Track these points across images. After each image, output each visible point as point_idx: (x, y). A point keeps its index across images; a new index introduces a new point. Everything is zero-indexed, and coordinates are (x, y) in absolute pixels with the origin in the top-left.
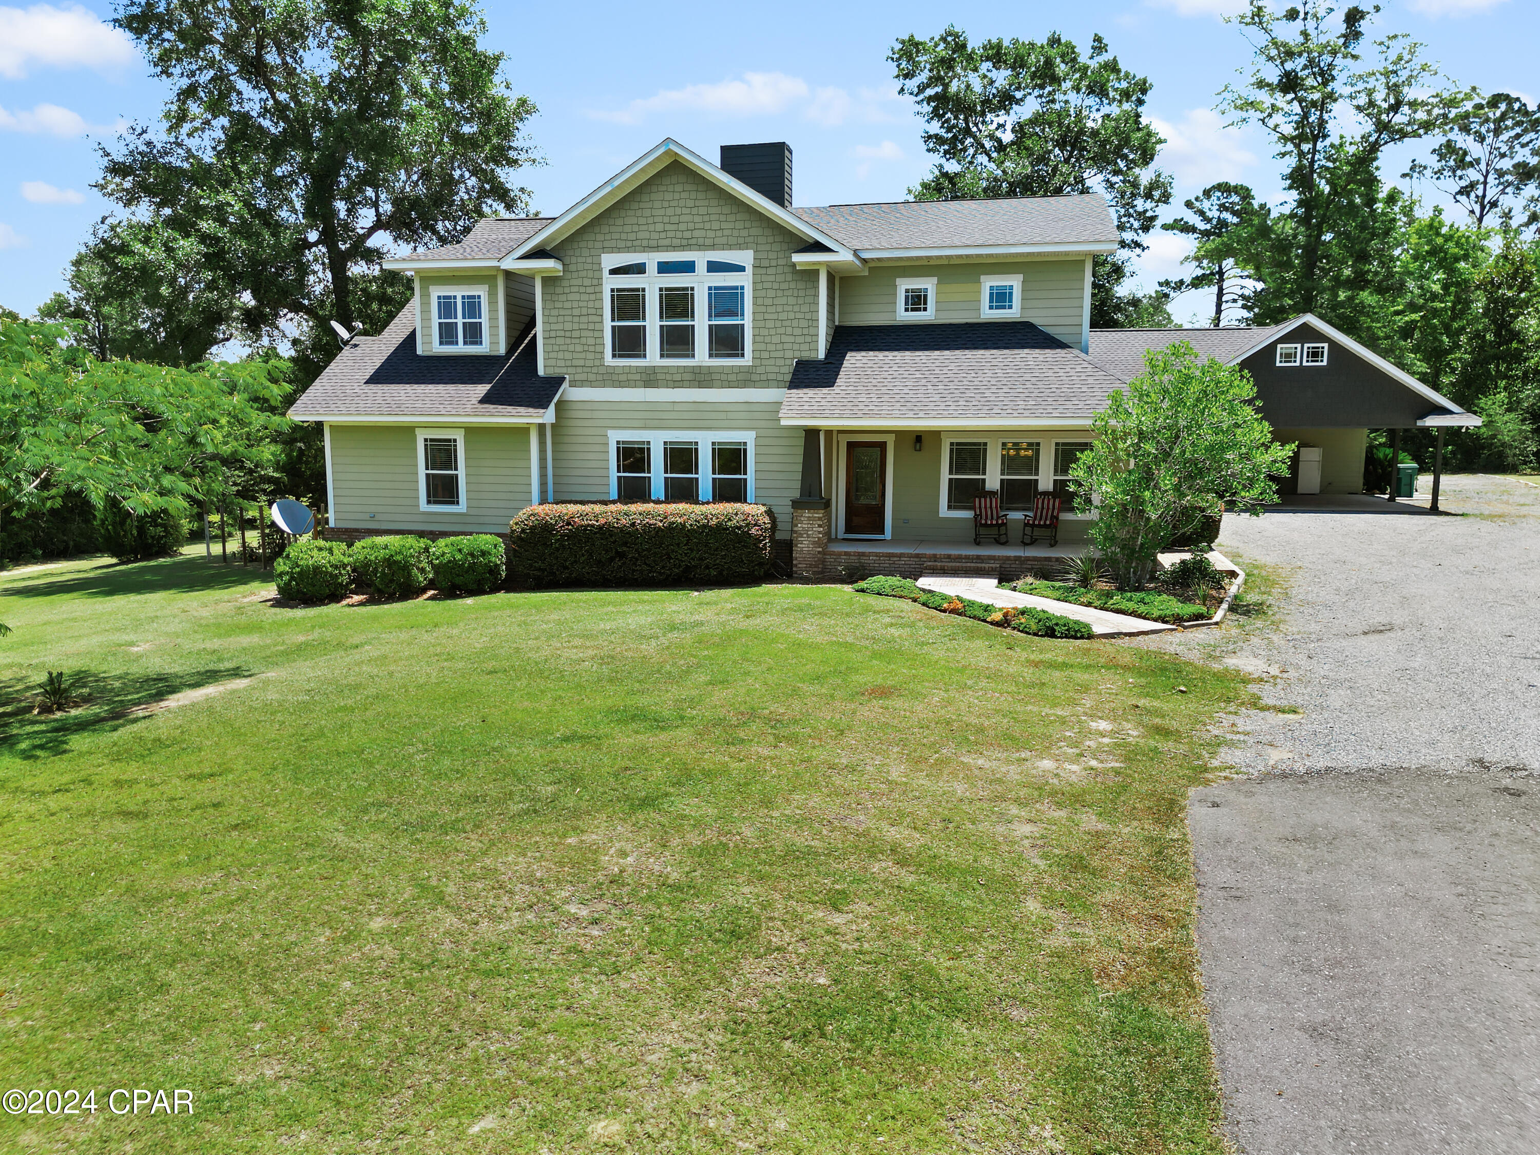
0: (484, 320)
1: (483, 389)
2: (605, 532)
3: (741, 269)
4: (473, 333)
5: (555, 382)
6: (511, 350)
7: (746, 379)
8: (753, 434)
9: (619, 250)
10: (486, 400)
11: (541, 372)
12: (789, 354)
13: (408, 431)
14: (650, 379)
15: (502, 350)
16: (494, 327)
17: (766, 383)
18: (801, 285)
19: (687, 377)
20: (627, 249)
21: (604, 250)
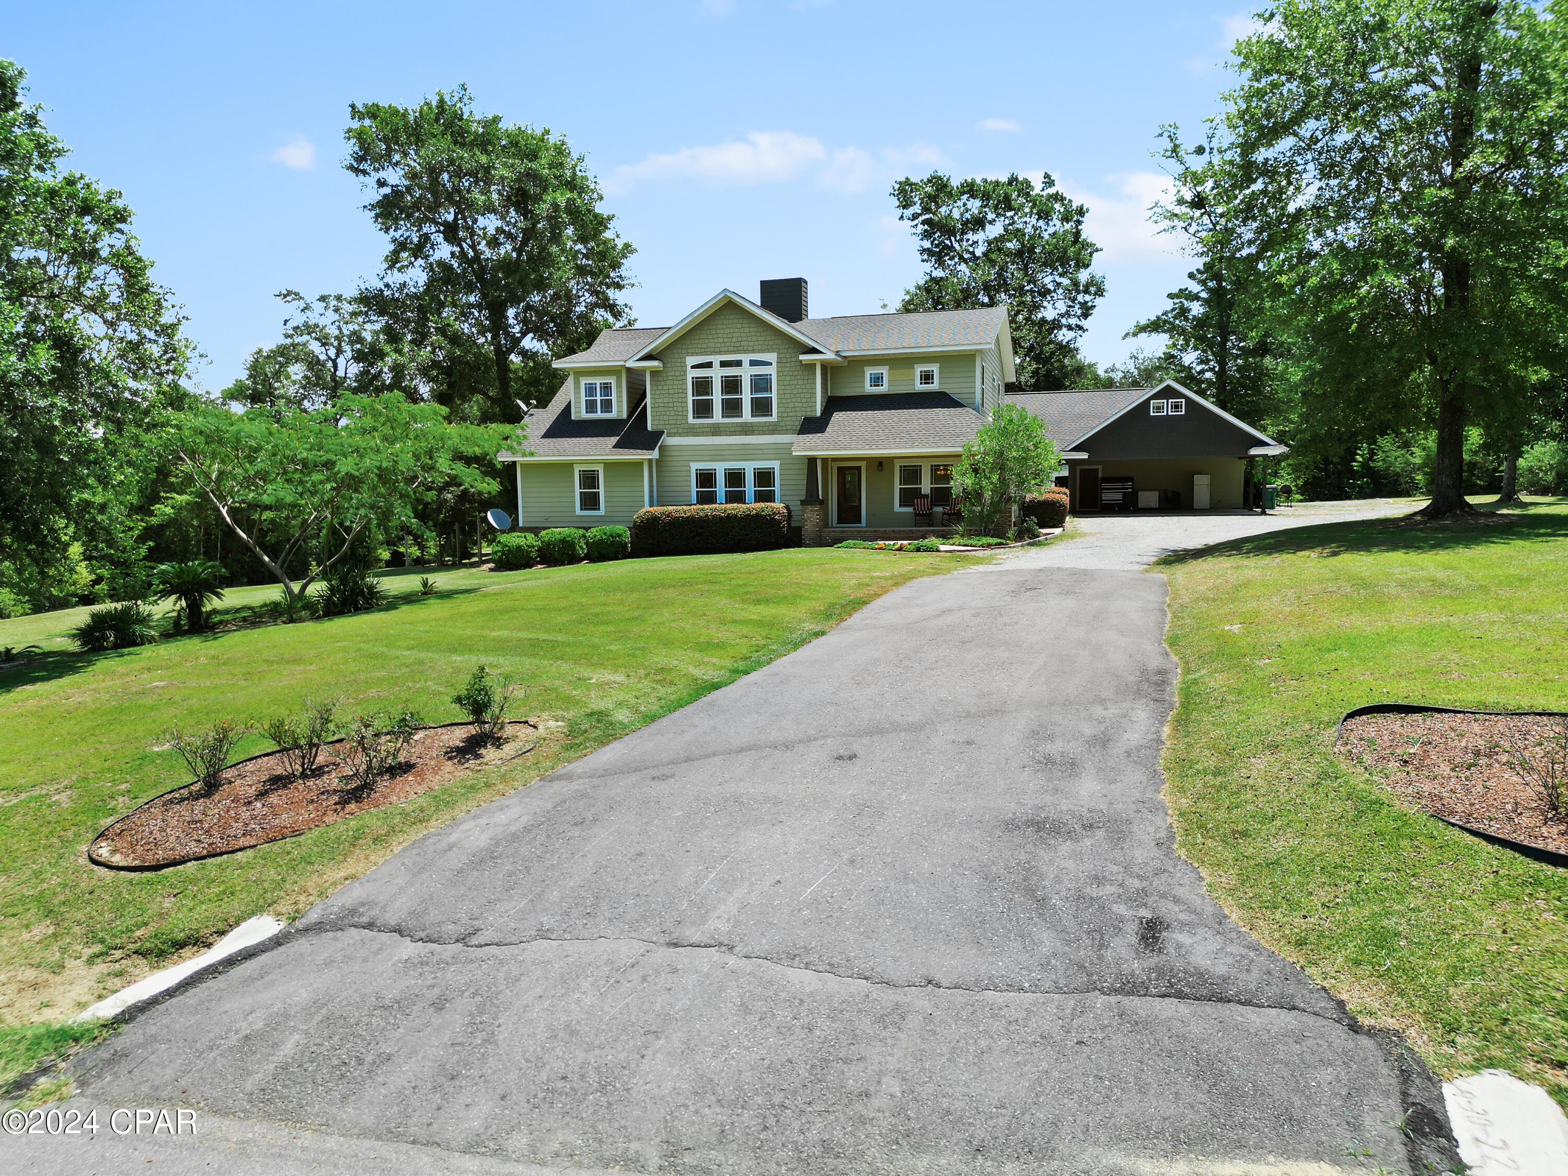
0: (614, 398)
1: (614, 440)
2: (690, 521)
3: (770, 364)
4: (607, 405)
5: (658, 434)
6: (630, 415)
7: (773, 429)
8: (778, 462)
9: (697, 354)
10: (617, 446)
11: (649, 428)
12: (799, 414)
13: (569, 466)
14: (716, 430)
15: (624, 415)
16: (619, 402)
17: (786, 432)
18: (806, 373)
19: (738, 429)
20: (702, 354)
21: (688, 354)
